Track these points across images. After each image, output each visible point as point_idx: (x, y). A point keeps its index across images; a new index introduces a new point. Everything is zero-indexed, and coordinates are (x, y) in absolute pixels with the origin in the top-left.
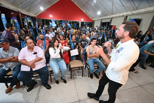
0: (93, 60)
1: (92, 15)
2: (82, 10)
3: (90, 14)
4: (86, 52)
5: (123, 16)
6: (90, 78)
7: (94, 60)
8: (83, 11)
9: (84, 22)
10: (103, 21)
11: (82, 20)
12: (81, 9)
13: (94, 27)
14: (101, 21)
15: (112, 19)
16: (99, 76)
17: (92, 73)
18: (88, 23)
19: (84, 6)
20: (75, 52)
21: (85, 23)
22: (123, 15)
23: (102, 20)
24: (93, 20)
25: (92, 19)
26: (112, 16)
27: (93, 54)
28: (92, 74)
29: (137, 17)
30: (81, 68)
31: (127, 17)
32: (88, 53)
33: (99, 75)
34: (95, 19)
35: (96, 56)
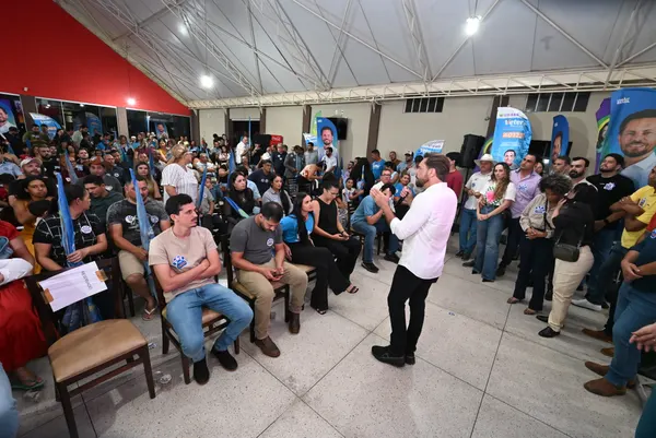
0: (194, 298)
1: (181, 87)
2: (123, 55)
3: (169, 78)
4: (152, 267)
5: (298, 104)
6: (194, 384)
7: (201, 293)
8: (131, 59)
9: (144, 114)
10: (235, 117)
11: (132, 103)
12: (115, 47)
13: (202, 136)
14: (227, 116)
15: (264, 110)
16: (236, 358)
17: (200, 358)
18: (168, 117)
19: (129, 36)
20: (78, 283)
21: (148, 118)
22: (296, 100)
23: (228, 109)
24: (191, 105)
25: (185, 103)
26: (263, 101)
27: (190, 269)
28: (204, 360)
29: (337, 113)
30: (136, 357)
31: (309, 108)
32: (162, 269)
33: (237, 352)
34: (198, 106)
35: (203, 274)
